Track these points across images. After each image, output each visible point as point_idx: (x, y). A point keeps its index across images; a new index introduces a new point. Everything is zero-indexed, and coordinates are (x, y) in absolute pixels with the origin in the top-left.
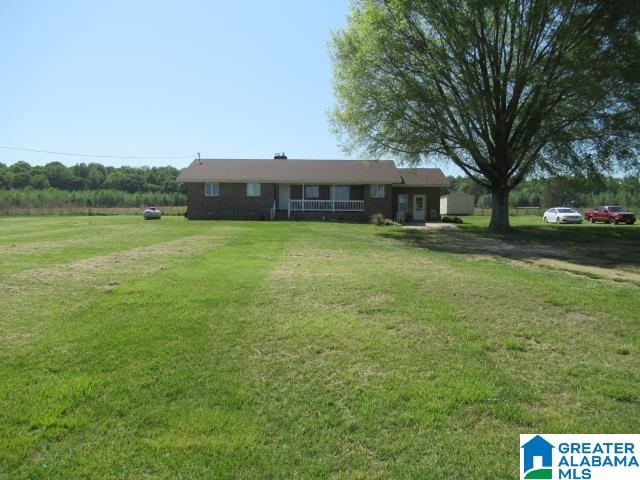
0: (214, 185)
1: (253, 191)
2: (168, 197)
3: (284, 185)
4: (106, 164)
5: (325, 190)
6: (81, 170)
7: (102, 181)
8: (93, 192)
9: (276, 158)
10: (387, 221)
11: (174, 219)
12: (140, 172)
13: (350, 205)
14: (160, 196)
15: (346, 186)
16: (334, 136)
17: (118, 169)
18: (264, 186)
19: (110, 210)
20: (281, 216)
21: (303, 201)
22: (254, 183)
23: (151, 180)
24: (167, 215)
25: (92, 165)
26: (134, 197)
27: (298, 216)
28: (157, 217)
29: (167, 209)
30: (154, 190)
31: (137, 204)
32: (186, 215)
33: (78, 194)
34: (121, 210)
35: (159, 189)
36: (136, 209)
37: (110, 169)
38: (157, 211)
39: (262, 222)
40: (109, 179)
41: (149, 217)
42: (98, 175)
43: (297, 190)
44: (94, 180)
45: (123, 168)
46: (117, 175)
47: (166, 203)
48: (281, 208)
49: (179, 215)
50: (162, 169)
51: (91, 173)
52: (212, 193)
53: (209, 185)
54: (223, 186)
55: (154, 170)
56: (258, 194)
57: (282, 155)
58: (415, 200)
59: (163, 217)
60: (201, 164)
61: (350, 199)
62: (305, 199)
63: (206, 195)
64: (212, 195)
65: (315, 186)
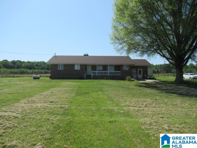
0: (62, 65)
1: (77, 68)
2: (42, 71)
3: (89, 65)
4: (22, 61)
5: (105, 67)
6: (14, 62)
7: (21, 66)
8: (18, 70)
9: (84, 55)
10: (132, 79)
11: (45, 79)
12: (33, 63)
13: (114, 73)
14: (40, 71)
15: (113, 66)
16: (113, 45)
17: (26, 62)
18: (82, 66)
19: (21, 75)
20: (89, 77)
21: (97, 71)
22: (78, 65)
23: (37, 65)
24: (42, 77)
25: (18, 61)
26: (31, 71)
27: (95, 78)
28: (38, 78)
29: (42, 75)
30: (38, 69)
31: (32, 73)
32: (50, 77)
33: (12, 70)
34: (25, 75)
35: (40, 68)
36: (31, 75)
37: (24, 62)
38: (38, 76)
39: (82, 80)
40: (23, 65)
41: (35, 78)
42: (20, 64)
43: (94, 67)
44: (18, 65)
45: (28, 62)
46: (26, 64)
47: (41, 73)
48: (88, 74)
49: (47, 77)
50: (40, 62)
51: (17, 63)
52: (61, 68)
53: (60, 65)
54: (65, 65)
55: (38, 62)
56: (79, 69)
57: (86, 54)
58: (138, 71)
59: (40, 78)
60: (56, 57)
61: (115, 71)
62: (98, 71)
63: (58, 69)
64: (61, 69)
65: (101, 66)
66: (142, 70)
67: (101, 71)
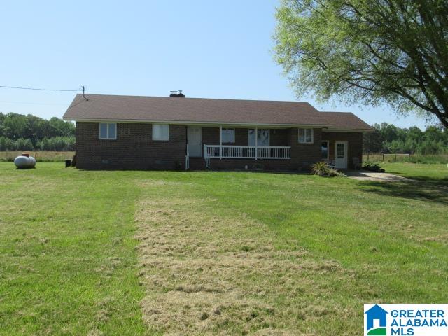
0: (111, 125)
1: (159, 134)
3: (195, 127)
5: (242, 134)
9: (172, 96)
13: (272, 152)
18: (174, 128)
20: (198, 165)
21: (221, 146)
22: (162, 124)
27: (219, 166)
28: (30, 166)
38: (31, 158)
39: (176, 174)
43: (210, 134)
48: (194, 155)
52: (108, 135)
53: (104, 125)
54: (122, 126)
56: (167, 138)
57: (178, 93)
58: (336, 147)
59: (38, 165)
60: (87, 100)
61: (271, 145)
62: (223, 144)
63: (100, 138)
64: (108, 138)
65: (232, 129)
66: (345, 143)
67: (233, 146)
